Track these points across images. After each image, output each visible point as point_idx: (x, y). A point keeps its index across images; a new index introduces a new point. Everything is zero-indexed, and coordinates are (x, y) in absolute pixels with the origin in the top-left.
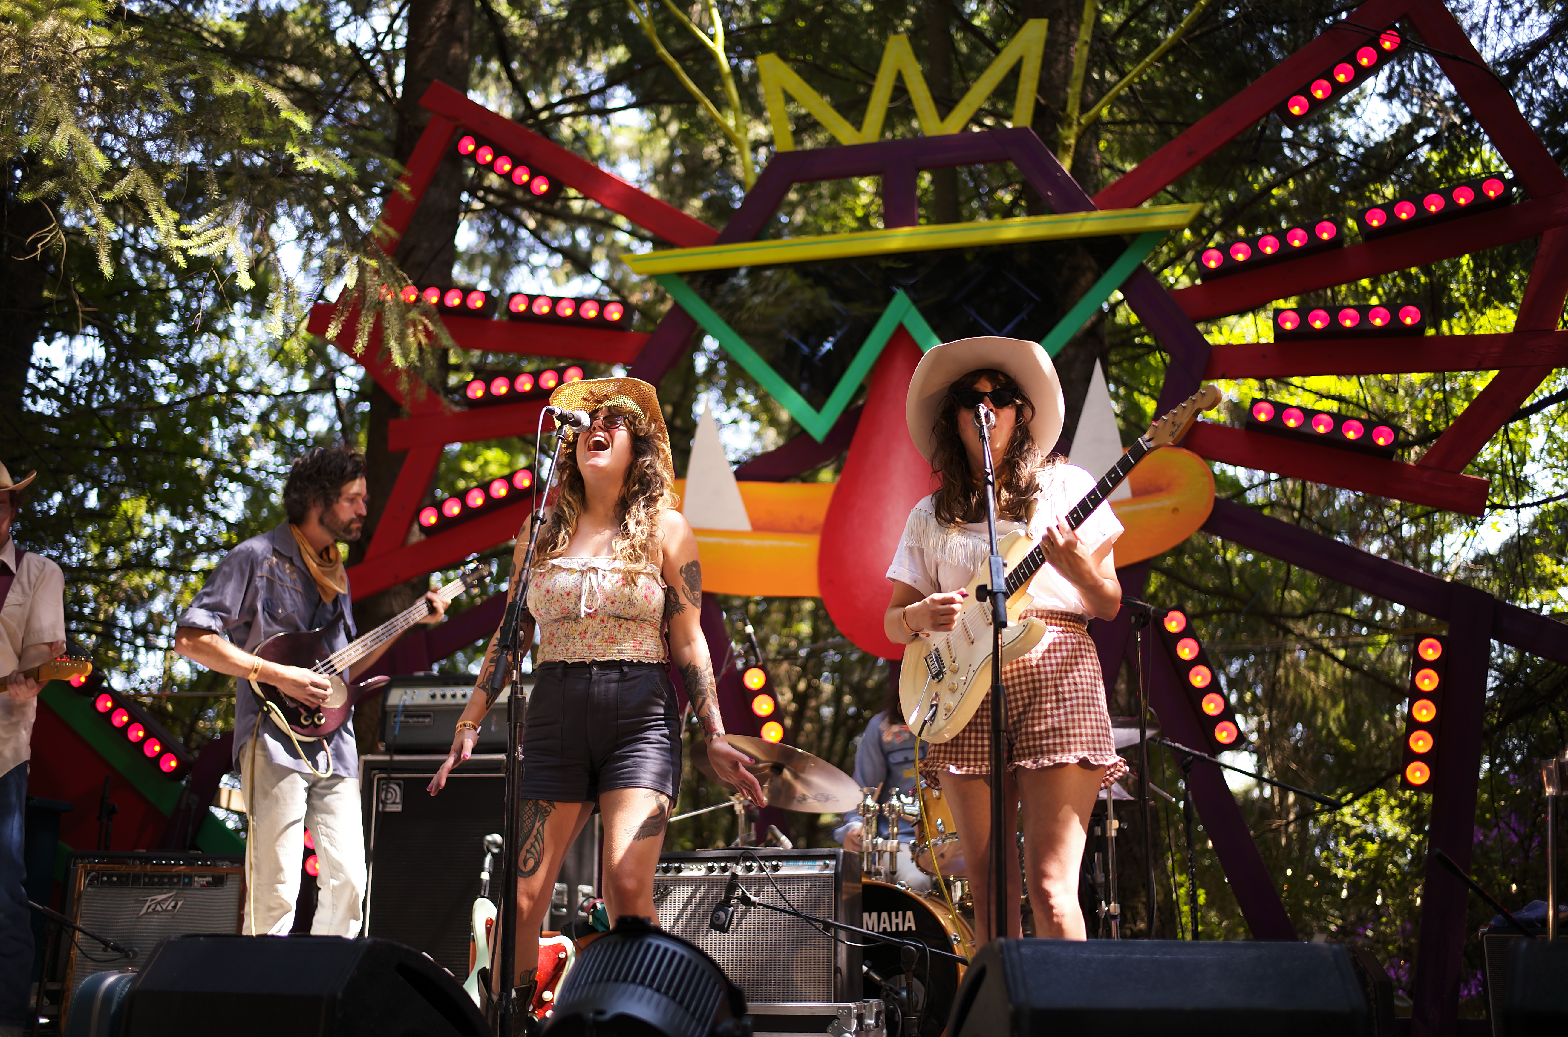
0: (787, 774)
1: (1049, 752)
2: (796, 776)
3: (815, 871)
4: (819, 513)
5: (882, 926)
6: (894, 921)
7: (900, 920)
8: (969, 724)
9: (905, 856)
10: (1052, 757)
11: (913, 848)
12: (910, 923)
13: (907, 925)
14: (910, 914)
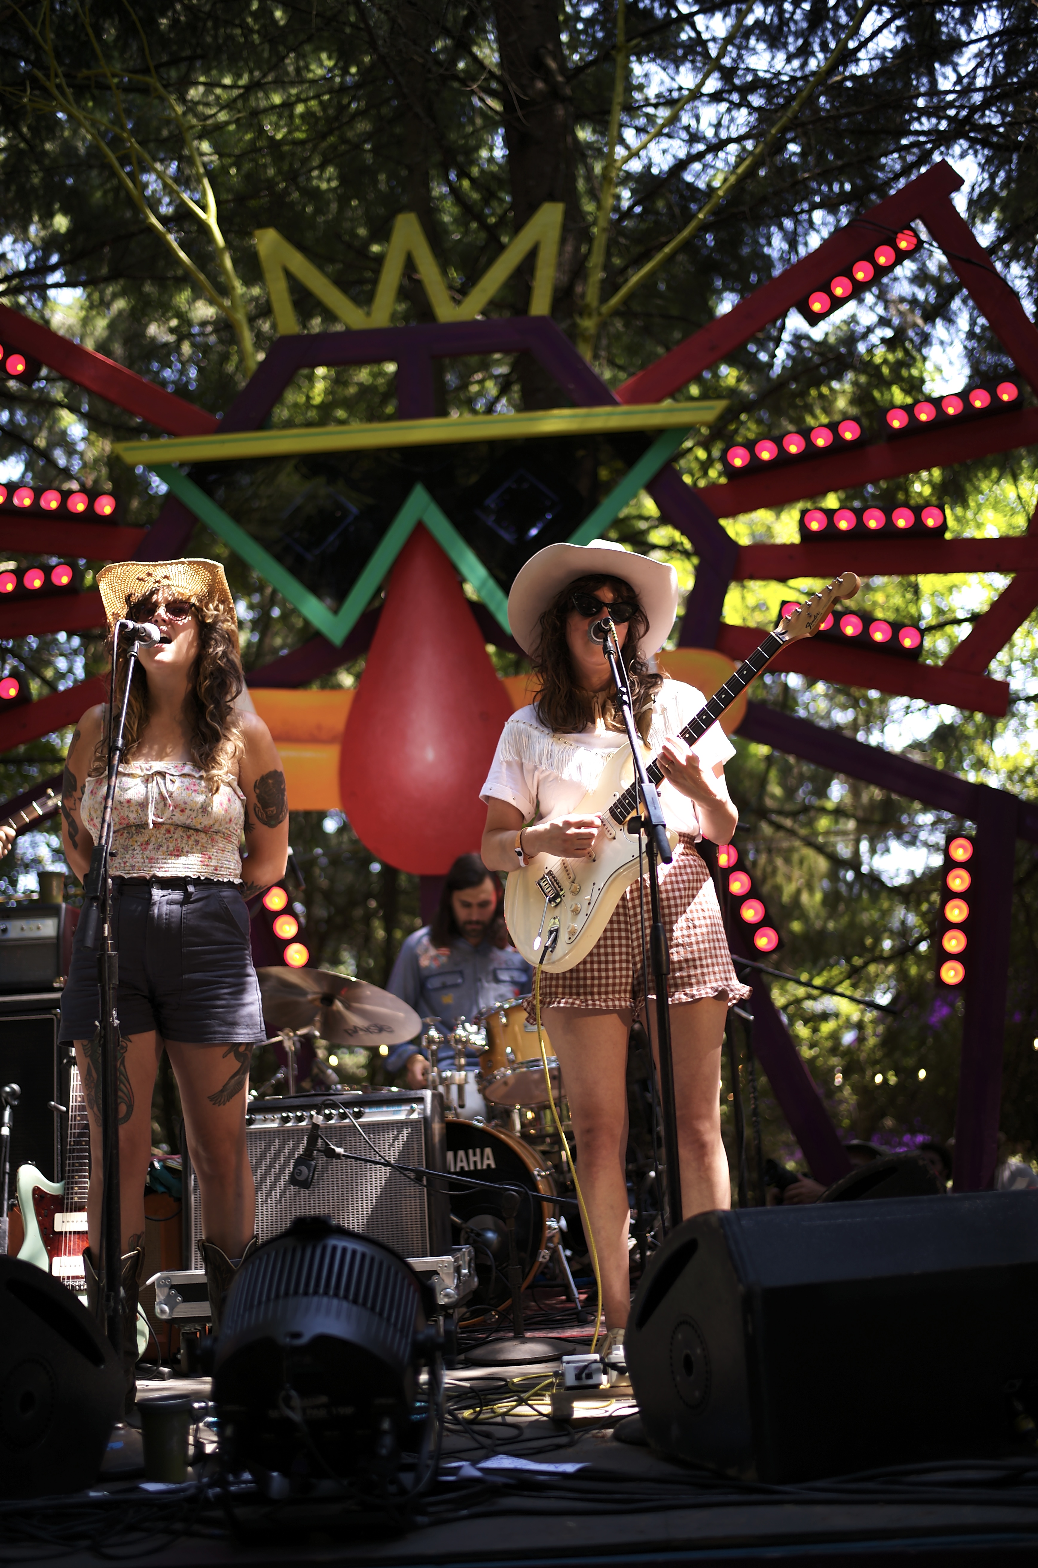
0: (338, 1005)
1: (684, 985)
2: (348, 1007)
3: (402, 1116)
4: (338, 721)
5: (459, 1165)
6: (472, 1159)
7: (478, 1158)
8: (591, 954)
9: (472, 1088)
10: (688, 990)
11: (480, 1078)
12: (488, 1160)
13: (486, 1162)
14: (488, 1151)
